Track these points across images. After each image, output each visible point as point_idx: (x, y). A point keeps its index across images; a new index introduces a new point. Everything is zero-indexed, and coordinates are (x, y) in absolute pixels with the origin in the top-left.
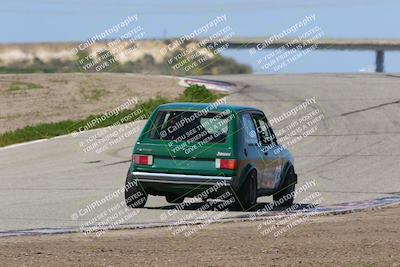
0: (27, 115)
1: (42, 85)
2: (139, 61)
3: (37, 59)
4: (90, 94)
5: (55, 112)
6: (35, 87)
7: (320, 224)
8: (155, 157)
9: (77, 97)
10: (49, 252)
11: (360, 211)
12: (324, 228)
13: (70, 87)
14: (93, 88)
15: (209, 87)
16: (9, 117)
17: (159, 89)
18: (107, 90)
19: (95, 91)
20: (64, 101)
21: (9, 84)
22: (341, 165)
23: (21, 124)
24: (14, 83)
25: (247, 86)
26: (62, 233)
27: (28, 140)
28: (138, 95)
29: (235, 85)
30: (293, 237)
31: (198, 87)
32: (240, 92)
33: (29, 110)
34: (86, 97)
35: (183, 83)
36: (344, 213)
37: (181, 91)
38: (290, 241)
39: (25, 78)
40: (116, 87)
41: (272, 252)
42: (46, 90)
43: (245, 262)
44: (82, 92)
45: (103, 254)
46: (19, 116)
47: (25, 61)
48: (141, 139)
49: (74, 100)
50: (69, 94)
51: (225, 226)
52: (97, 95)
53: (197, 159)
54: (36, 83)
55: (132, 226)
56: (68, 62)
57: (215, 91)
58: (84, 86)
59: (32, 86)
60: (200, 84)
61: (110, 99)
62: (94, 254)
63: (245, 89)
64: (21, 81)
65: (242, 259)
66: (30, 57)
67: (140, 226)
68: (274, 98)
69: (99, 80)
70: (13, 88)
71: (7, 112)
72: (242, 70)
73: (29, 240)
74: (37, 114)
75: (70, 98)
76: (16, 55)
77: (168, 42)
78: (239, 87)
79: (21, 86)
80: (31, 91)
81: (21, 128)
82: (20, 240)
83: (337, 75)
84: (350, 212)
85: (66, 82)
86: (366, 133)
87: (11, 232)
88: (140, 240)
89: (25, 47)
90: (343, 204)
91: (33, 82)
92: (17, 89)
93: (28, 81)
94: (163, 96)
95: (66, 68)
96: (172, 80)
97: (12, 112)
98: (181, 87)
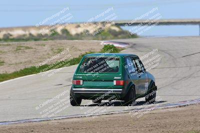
0: (25, 62)
1: (32, 47)
2: (82, 33)
3: (30, 34)
4: (56, 51)
5: (39, 60)
6: (29, 48)
7: (173, 112)
8: (83, 81)
9: (50, 52)
10: (37, 130)
11: (192, 104)
12: (174, 114)
13: (46, 48)
14: (57, 48)
15: (116, 45)
16: (16, 64)
17: (91, 47)
19: (59, 49)
20: (44, 55)
21: (16, 47)
22: (183, 82)
23: (22, 67)
24: (18, 47)
25: (135, 45)
27: (26, 75)
28: (80, 50)
29: (129, 44)
30: (159, 119)
33: (26, 60)
35: (103, 43)
36: (184, 106)
38: (157, 121)
39: (24, 44)
42: (34, 50)
43: (135, 132)
44: (52, 50)
45: (64, 130)
46: (21, 63)
47: (24, 35)
48: (77, 72)
49: (48, 54)
50: (46, 51)
51: (125, 114)
52: (60, 51)
53: (105, 81)
54: (29, 46)
55: (79, 116)
56: (46, 35)
57: (118, 47)
58: (53, 47)
59: (27, 48)
60: (111, 44)
63: (133, 46)
64: (22, 45)
66: (27, 33)
67: (82, 116)
68: (148, 50)
69: (61, 44)
70: (18, 49)
71: (15, 61)
72: (134, 36)
73: (27, 124)
74: (30, 62)
75: (46, 53)
76: (20, 32)
78: (131, 45)
79: (22, 48)
80: (27, 51)
81: (22, 69)
82: (23, 125)
83: (180, 37)
84: (188, 105)
85: (44, 45)
86: (195, 66)
87: (18, 121)
88: (83, 123)
89: (25, 28)
90: (184, 102)
91: (28, 46)
92: (20, 49)
93: (25, 45)
95: (45, 38)
96: (98, 42)
97: (18, 61)
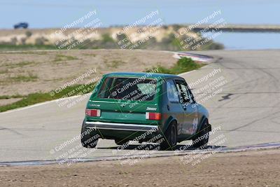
0: (67, 78)
1: (77, 57)
4: (110, 64)
6: (73, 59)
7: (272, 155)
9: (102, 66)
10: (82, 174)
12: (275, 158)
13: (98, 59)
14: (113, 60)
15: (194, 59)
16: (54, 80)
17: (159, 61)
18: (123, 61)
19: (114, 62)
21: (54, 57)
24: (57, 56)
25: (221, 59)
26: (91, 161)
28: (144, 64)
29: (212, 57)
30: (253, 164)
31: (187, 59)
32: (216, 62)
33: (69, 75)
34: (109, 66)
35: (177, 56)
37: (175, 62)
38: (251, 167)
39: (66, 52)
40: (129, 59)
41: (238, 175)
42: (80, 61)
43: (220, 181)
44: (105, 62)
46: (61, 79)
49: (100, 68)
50: (96, 64)
52: (116, 64)
54: (74, 56)
56: (95, 42)
57: (198, 62)
58: (106, 58)
59: (70, 58)
60: (188, 57)
61: (125, 67)
62: (114, 176)
63: (219, 60)
64: (63, 54)
65: (218, 180)
68: (239, 66)
69: (117, 54)
70: (57, 59)
71: (53, 76)
72: (218, 47)
77: (166, 28)
78: (216, 59)
79: (63, 58)
80: (70, 62)
82: (62, 166)
85: (95, 56)
88: (146, 166)
91: (72, 56)
92: (60, 60)
93: (66, 55)
94: (162, 66)
95: (95, 46)
96: (169, 54)
97: (57, 76)
98: (174, 59)
